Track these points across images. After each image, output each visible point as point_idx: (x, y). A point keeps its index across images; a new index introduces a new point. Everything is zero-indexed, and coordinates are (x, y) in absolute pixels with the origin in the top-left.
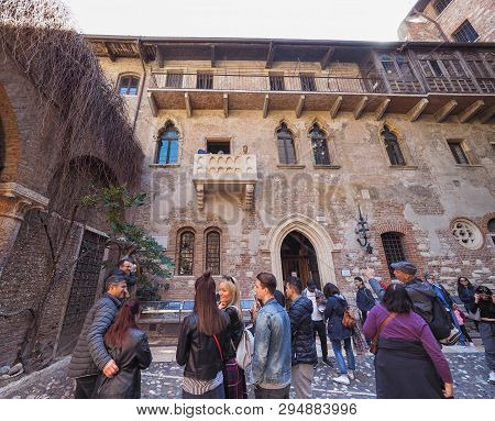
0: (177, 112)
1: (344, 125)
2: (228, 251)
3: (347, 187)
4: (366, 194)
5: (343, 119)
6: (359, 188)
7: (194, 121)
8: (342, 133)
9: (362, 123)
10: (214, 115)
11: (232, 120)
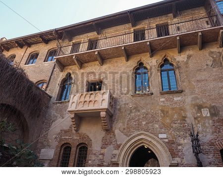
0: (73, 67)
1: (189, 57)
2: (90, 162)
3: (188, 107)
4: (206, 113)
5: (189, 52)
6: (200, 108)
7: (82, 71)
8: (187, 63)
9: (206, 52)
10: (94, 65)
11: (105, 67)
